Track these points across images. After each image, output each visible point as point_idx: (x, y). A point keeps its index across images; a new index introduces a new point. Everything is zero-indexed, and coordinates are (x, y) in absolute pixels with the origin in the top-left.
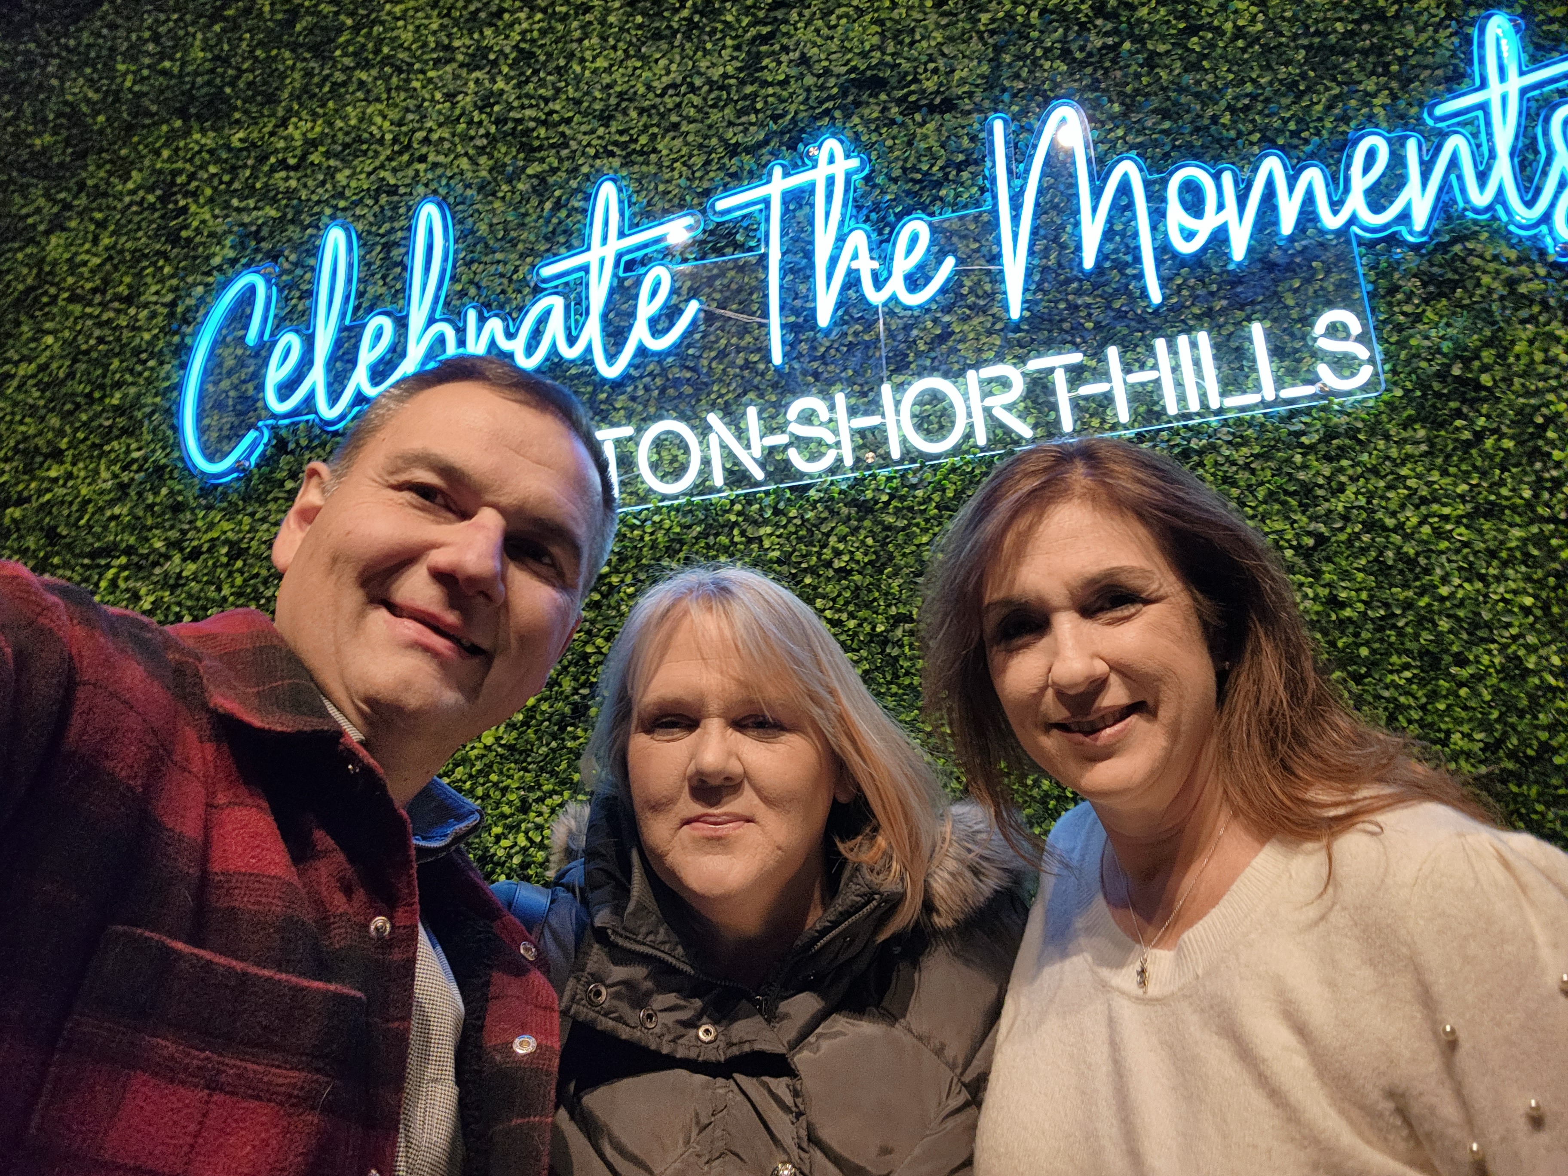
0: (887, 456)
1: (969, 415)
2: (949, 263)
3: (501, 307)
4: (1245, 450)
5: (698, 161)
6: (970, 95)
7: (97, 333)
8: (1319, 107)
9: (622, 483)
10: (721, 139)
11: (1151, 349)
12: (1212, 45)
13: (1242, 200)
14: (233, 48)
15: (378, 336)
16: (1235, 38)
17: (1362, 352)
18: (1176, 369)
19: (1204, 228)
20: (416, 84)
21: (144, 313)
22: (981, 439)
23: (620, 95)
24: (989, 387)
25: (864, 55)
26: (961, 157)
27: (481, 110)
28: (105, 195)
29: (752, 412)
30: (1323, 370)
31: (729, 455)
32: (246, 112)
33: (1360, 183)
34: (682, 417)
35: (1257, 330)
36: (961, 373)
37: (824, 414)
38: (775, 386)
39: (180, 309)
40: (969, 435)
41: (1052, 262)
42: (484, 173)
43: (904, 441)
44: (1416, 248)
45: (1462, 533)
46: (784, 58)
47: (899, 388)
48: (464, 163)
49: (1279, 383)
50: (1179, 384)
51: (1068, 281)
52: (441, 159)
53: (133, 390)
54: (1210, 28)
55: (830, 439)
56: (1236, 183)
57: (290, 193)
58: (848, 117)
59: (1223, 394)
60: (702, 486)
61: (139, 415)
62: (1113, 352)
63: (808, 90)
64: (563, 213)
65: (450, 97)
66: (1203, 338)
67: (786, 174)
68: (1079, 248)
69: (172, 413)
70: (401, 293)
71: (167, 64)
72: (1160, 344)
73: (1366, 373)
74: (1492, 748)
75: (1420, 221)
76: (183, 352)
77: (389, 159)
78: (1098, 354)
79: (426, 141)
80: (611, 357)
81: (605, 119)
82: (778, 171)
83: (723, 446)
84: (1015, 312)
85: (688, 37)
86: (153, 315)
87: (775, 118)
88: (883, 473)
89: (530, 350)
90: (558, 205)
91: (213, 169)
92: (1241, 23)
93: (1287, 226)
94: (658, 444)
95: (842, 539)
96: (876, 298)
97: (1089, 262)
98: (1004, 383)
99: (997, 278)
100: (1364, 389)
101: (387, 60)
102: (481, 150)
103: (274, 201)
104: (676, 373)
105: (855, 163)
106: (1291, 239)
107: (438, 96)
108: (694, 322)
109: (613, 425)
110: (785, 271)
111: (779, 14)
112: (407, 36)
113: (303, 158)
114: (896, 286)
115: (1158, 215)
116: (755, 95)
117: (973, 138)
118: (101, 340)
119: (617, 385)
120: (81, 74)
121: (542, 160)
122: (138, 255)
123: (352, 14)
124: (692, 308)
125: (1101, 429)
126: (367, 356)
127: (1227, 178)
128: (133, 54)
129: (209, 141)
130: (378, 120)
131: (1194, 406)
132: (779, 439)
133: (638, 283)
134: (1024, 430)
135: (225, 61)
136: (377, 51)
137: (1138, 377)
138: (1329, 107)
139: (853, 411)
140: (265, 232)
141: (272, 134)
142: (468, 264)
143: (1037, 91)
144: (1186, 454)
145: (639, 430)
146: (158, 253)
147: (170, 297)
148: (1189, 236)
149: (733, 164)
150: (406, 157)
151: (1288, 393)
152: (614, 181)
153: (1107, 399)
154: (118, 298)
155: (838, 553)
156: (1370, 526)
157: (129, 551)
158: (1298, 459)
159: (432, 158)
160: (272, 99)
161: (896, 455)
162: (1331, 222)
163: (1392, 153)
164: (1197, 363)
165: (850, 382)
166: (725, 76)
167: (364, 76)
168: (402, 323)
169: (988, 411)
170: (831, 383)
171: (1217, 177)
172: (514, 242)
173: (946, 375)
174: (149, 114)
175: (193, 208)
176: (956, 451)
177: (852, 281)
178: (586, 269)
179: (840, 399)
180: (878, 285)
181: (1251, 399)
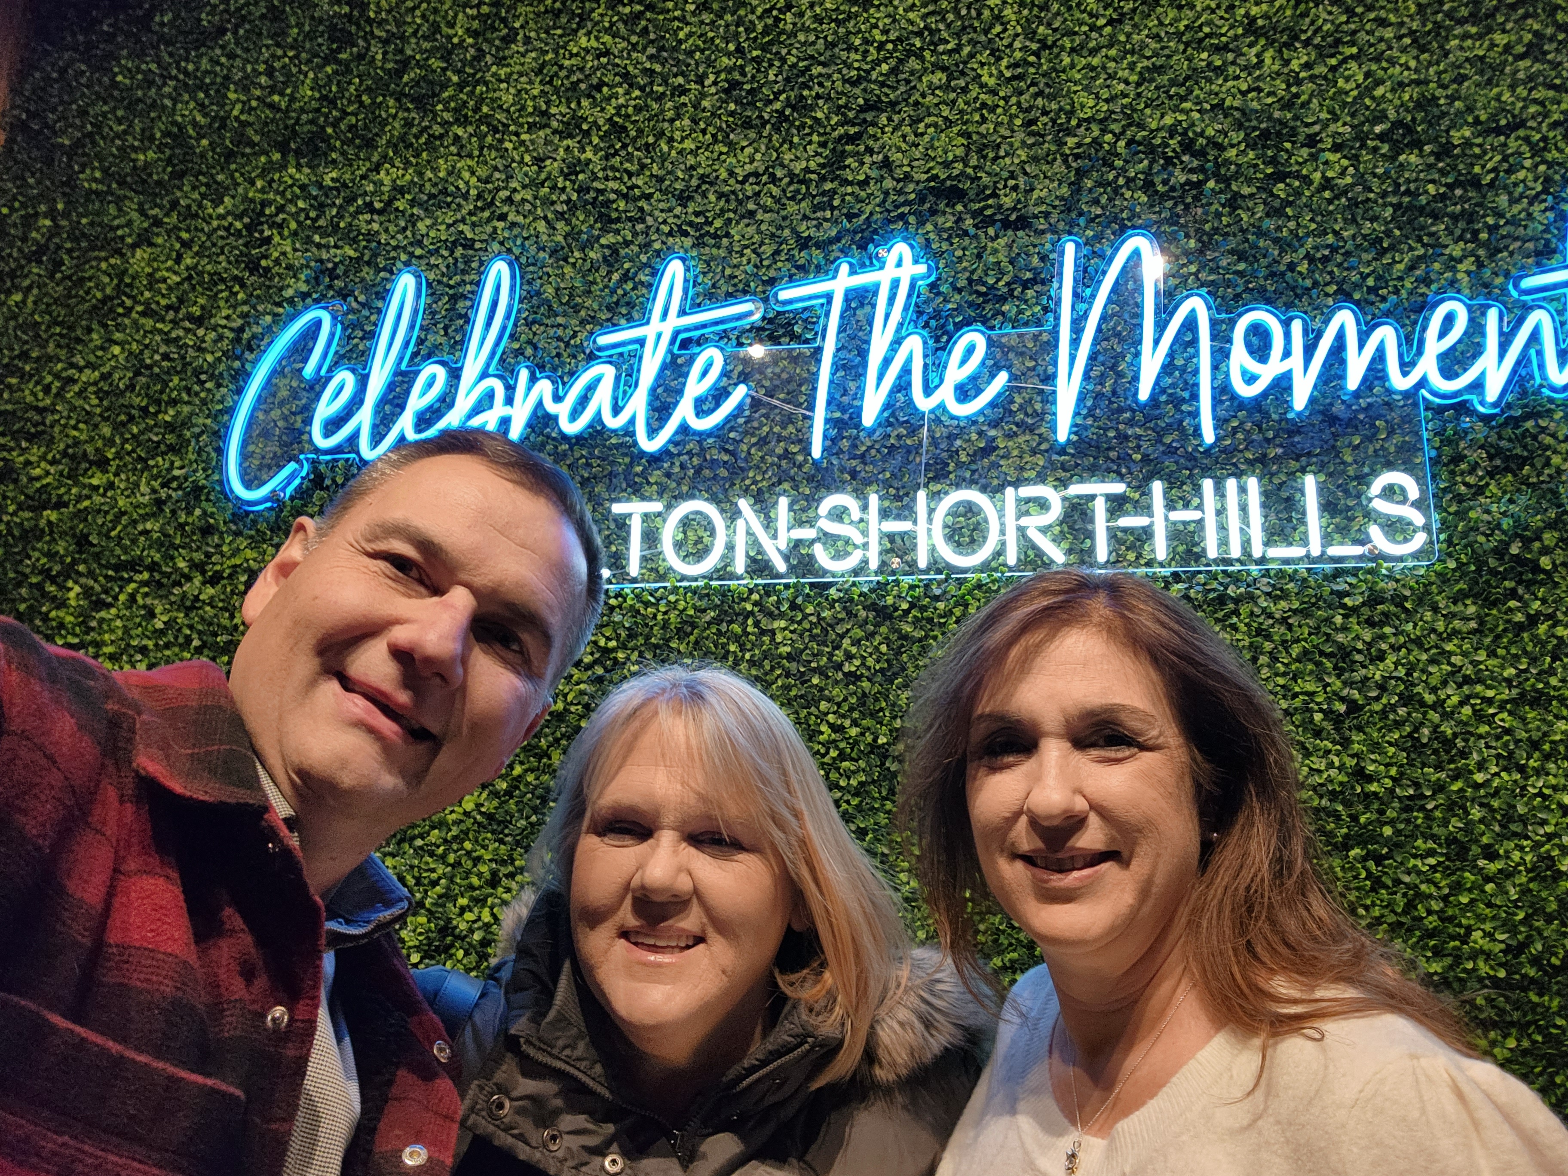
0: (913, 564)
1: (1003, 532)
2: (1002, 378)
3: (554, 369)
4: (1283, 604)
5: (768, 250)
6: (1047, 215)
7: (163, 349)
8: (1401, 267)
9: (644, 559)
10: (794, 231)
11: (1197, 490)
12: (1298, 194)
13: (1309, 350)
14: (341, 91)
15: (430, 385)
16: (1322, 188)
17: (1418, 519)
18: (1220, 512)
19: (1267, 373)
20: (509, 145)
21: (213, 335)
22: (1011, 558)
23: (702, 177)
24: (1026, 506)
25: (947, 165)
26: (1029, 275)
27: (566, 177)
28: (196, 216)
29: (783, 502)
30: (1375, 532)
31: (754, 543)
32: (343, 154)
33: (1434, 346)
34: (714, 499)
35: (1310, 483)
36: (1000, 489)
37: (856, 514)
38: (810, 479)
39: (246, 336)
40: (999, 553)
41: (1108, 388)
42: (560, 238)
43: (933, 549)
44: (1486, 419)
45: (1504, 719)
46: (867, 159)
47: (935, 496)
48: (541, 226)
49: (1327, 539)
50: (1222, 528)
51: (1121, 410)
52: (520, 219)
53: (187, 409)
54: (1298, 176)
55: (858, 539)
56: (1306, 332)
57: (371, 236)
58: (921, 223)
59: (1267, 544)
60: (723, 572)
61: (188, 434)
62: (1157, 487)
63: (886, 193)
64: (629, 285)
65: (539, 161)
66: (1253, 484)
67: (853, 272)
68: (1136, 378)
69: (220, 436)
70: (459, 345)
71: (276, 98)
72: (1208, 485)
73: (1420, 540)
74: (1515, 950)
75: (1492, 392)
76: (241, 377)
77: (471, 214)
78: (1143, 487)
79: (509, 200)
80: (652, 432)
81: (684, 199)
82: (845, 268)
83: (749, 533)
84: (1063, 435)
85: (777, 129)
86: (221, 338)
87: (850, 217)
88: (908, 580)
89: (575, 415)
90: (625, 278)
91: (301, 204)
92: (1330, 174)
93: (1353, 381)
94: (686, 523)
95: (856, 643)
96: (924, 404)
97: (1144, 393)
98: (1043, 505)
99: (1049, 399)
100: (1415, 556)
101: (485, 119)
102: (560, 216)
103: (355, 241)
104: (715, 454)
105: (922, 269)
106: (1357, 394)
107: (527, 158)
108: (740, 407)
109: (643, 498)
110: (837, 366)
111: (869, 116)
112: (508, 99)
113: (389, 203)
114: (945, 394)
115: (1221, 355)
116: (834, 192)
117: (1043, 258)
118: (166, 357)
119: (655, 459)
120: (194, 98)
121: (617, 232)
122: (217, 278)
123: (458, 72)
124: (740, 393)
125: (1136, 563)
126: (417, 402)
127: (1297, 326)
128: (246, 85)
129: (302, 177)
130: (466, 175)
131: (1235, 552)
132: (807, 533)
133: (691, 360)
134: (1057, 555)
135: (332, 103)
136: (477, 109)
137: (1180, 515)
138: (1411, 268)
139: (885, 514)
140: (340, 271)
141: (363, 177)
142: (529, 324)
143: (1115, 219)
144: (1222, 600)
145: (669, 507)
146: (236, 278)
147: (240, 322)
148: (1250, 379)
149: (802, 257)
150: (486, 214)
151: (1335, 551)
152: (683, 260)
153: (1146, 534)
154: (190, 318)
155: (849, 657)
156: (1407, 699)
157: (153, 567)
158: (1338, 620)
159: (511, 217)
160: (370, 144)
161: (922, 563)
162: (1400, 382)
163: (1471, 320)
164: (1244, 508)
165: (887, 484)
166: (807, 170)
167: (460, 132)
168: (455, 375)
169: (1022, 531)
170: (867, 483)
171: (1286, 324)
172: (576, 309)
173: (984, 489)
174: (251, 144)
175: (277, 239)
176: (985, 567)
177: (902, 385)
178: (641, 342)
179: (874, 500)
180: (928, 391)
181: (1296, 552)
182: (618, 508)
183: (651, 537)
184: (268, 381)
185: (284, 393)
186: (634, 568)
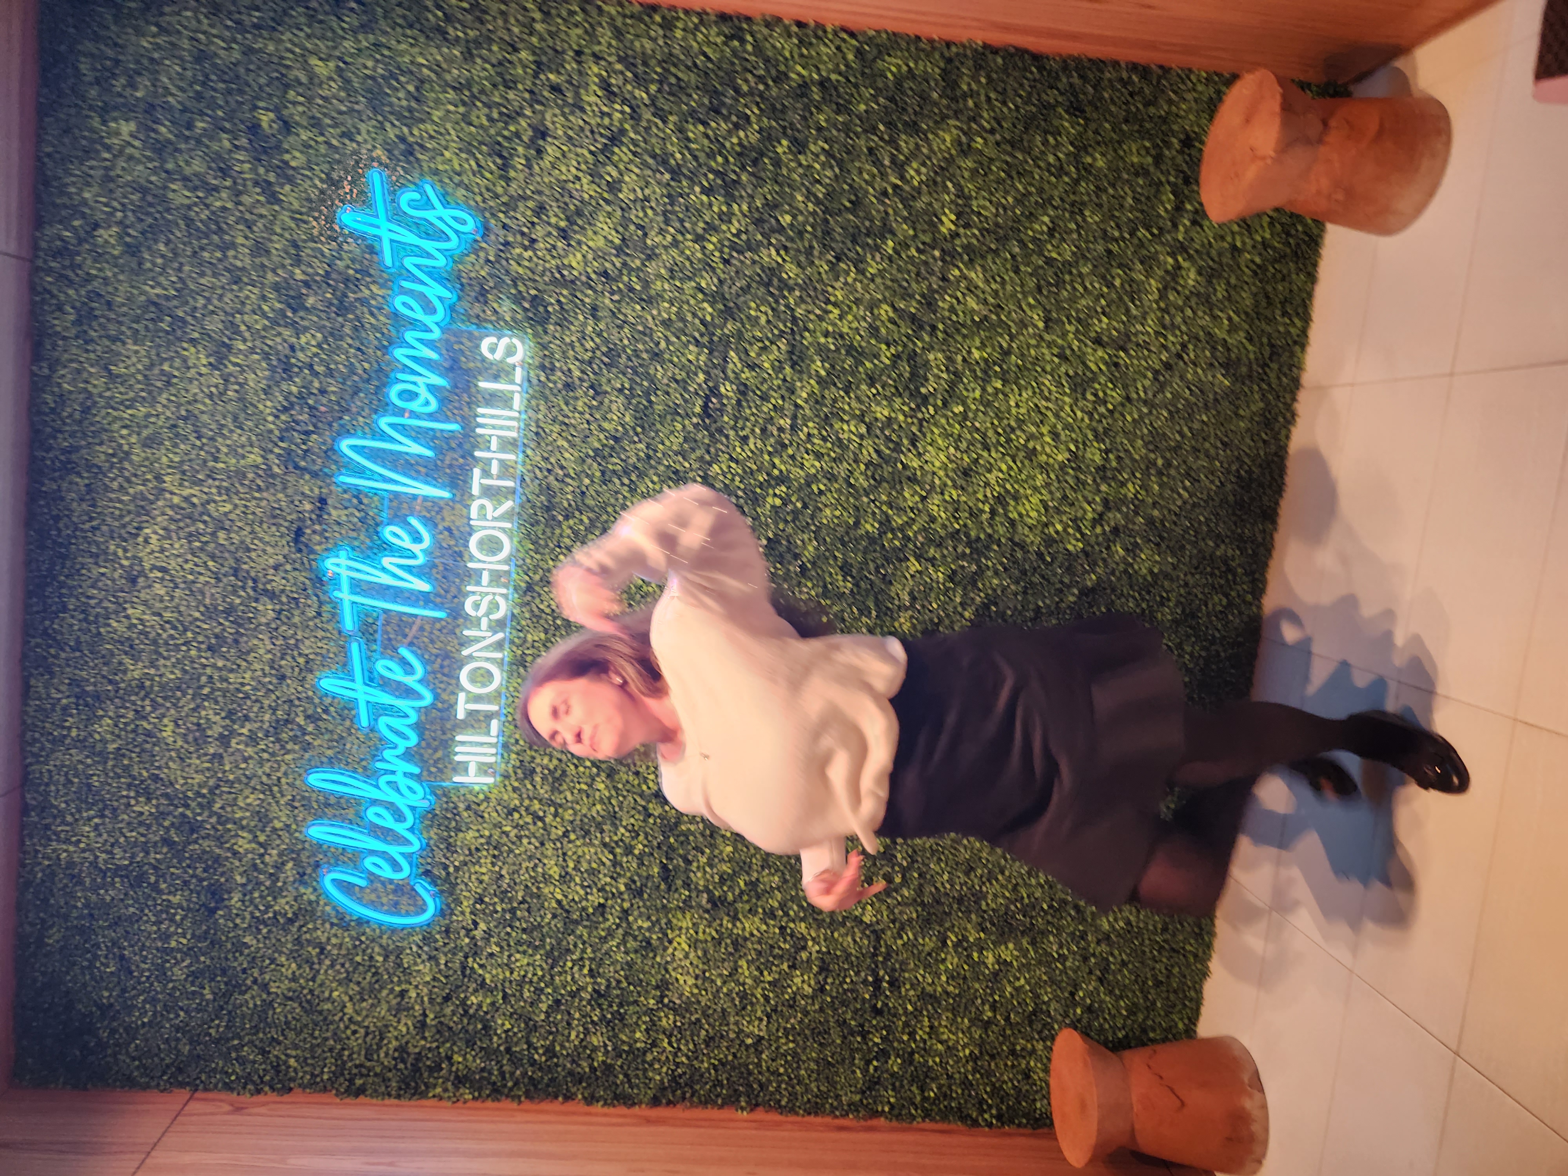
0: (506, 572)
1: (494, 528)
2: (413, 521)
3: (377, 749)
4: (541, 407)
5: (320, 634)
6: (320, 488)
7: (338, 967)
8: (373, 321)
9: (489, 702)
10: (311, 619)
11: (481, 436)
12: (323, 361)
13: (414, 372)
14: (178, 878)
15: (379, 815)
16: (322, 349)
17: (505, 341)
18: (494, 427)
19: (424, 394)
20: (232, 777)
21: (333, 940)
22: (508, 525)
23: (270, 668)
24: (481, 516)
25: (281, 536)
26: (355, 500)
27: (258, 743)
28: (254, 958)
29: (466, 632)
30: (510, 360)
31: (486, 648)
32: (223, 874)
33: (418, 314)
34: (460, 668)
35: (483, 384)
36: (470, 526)
37: (478, 598)
38: (455, 618)
39: (335, 921)
40: (504, 530)
41: (423, 470)
42: (297, 747)
43: (499, 562)
44: (460, 298)
45: (602, 325)
46: (271, 578)
47: (472, 558)
48: (288, 757)
49: (512, 382)
50: (501, 428)
51: (436, 465)
52: (283, 769)
53: (377, 949)
54: (312, 359)
55: (490, 597)
56: (403, 372)
57: (280, 855)
58: (312, 552)
59: (511, 409)
60: (500, 663)
61: (392, 947)
62: (477, 454)
63: (294, 569)
64: (332, 709)
65: (244, 759)
66: (480, 410)
67: (340, 590)
68: (420, 456)
69: (393, 930)
70: (356, 800)
71: (178, 918)
72: (479, 431)
73: (515, 341)
75: (446, 294)
76: (361, 922)
77: (274, 797)
78: (478, 460)
79: (268, 775)
80: (419, 697)
81: (283, 678)
82: (337, 594)
83: (480, 650)
84: (446, 494)
86: (336, 936)
87: (305, 589)
88: (515, 576)
89: (406, 738)
90: (326, 711)
91: (256, 895)
92: (314, 343)
93: (434, 356)
94: (473, 681)
96: (421, 560)
97: (429, 453)
98: (482, 507)
99: (426, 499)
100: (523, 343)
101: (212, 792)
102: (282, 747)
103: (283, 863)
104: (436, 666)
105: (343, 554)
106: (440, 354)
107: (243, 766)
108: (412, 652)
109: (457, 703)
110: (394, 601)
111: (242, 575)
112: (199, 778)
113: (261, 845)
114: (416, 548)
115: (414, 415)
116: (289, 597)
117: (345, 492)
118: (343, 965)
119: (437, 697)
120: (171, 969)
121: (297, 715)
122: (298, 941)
123: (176, 808)
124: (404, 652)
125: (516, 469)
126: (389, 822)
127: (400, 376)
128: (166, 937)
129: (236, 897)
130: (249, 801)
131: (515, 424)
132: (484, 623)
133: (382, 677)
134: (508, 505)
136: (204, 796)
137: (494, 445)
138: (373, 315)
139: (478, 583)
140: (301, 870)
141: (241, 861)
142: (348, 763)
143: (327, 453)
144: (537, 434)
145: (463, 689)
146: (298, 931)
147: (327, 926)
148: (427, 402)
149: (326, 616)
150: (275, 789)
151: (518, 380)
152: (320, 679)
153: (502, 462)
154: (319, 955)
156: (590, 363)
157: (466, 957)
158: (551, 385)
159: (280, 774)
161: (506, 568)
162: (436, 334)
163: (406, 294)
164: (493, 417)
165: (462, 580)
166: (273, 610)
167: (218, 805)
168: (375, 802)
169: (495, 519)
170: (460, 590)
171: (399, 381)
172: (342, 738)
173: (471, 535)
174: (206, 932)
175: (277, 908)
176: (511, 538)
177: (409, 569)
178: (368, 702)
179: (469, 588)
180: (414, 557)
181: (517, 398)
182: (461, 715)
183: (478, 699)
184: (365, 906)
185: (373, 897)
186: (494, 708)
